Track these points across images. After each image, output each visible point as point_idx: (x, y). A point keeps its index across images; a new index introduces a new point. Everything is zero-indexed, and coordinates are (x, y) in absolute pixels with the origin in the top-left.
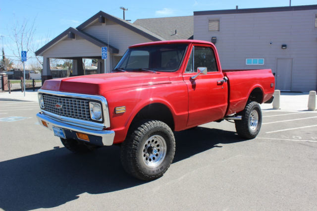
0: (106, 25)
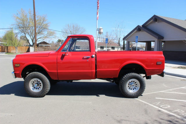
0: (158, 22)
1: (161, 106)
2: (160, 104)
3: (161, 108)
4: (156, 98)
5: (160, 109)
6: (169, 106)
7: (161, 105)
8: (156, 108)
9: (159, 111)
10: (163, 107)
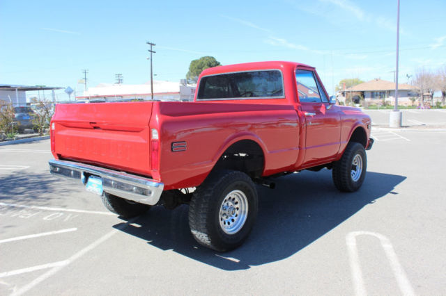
1: (61, 214)
2: (65, 218)
3: (61, 212)
4: (75, 229)
5: (63, 209)
6: (45, 218)
7: (62, 216)
8: (71, 208)
9: (65, 207)
10: (57, 213)
